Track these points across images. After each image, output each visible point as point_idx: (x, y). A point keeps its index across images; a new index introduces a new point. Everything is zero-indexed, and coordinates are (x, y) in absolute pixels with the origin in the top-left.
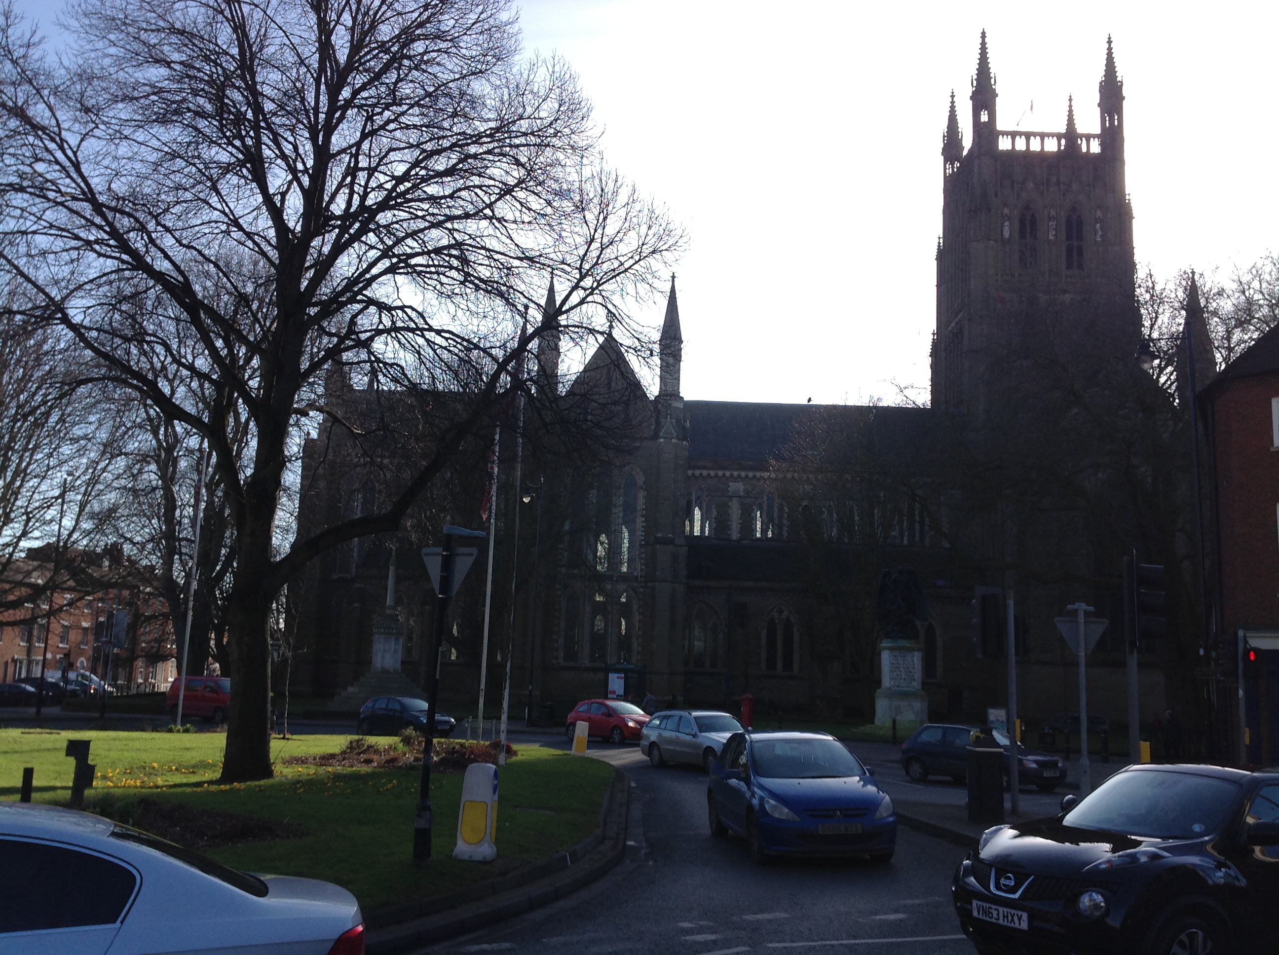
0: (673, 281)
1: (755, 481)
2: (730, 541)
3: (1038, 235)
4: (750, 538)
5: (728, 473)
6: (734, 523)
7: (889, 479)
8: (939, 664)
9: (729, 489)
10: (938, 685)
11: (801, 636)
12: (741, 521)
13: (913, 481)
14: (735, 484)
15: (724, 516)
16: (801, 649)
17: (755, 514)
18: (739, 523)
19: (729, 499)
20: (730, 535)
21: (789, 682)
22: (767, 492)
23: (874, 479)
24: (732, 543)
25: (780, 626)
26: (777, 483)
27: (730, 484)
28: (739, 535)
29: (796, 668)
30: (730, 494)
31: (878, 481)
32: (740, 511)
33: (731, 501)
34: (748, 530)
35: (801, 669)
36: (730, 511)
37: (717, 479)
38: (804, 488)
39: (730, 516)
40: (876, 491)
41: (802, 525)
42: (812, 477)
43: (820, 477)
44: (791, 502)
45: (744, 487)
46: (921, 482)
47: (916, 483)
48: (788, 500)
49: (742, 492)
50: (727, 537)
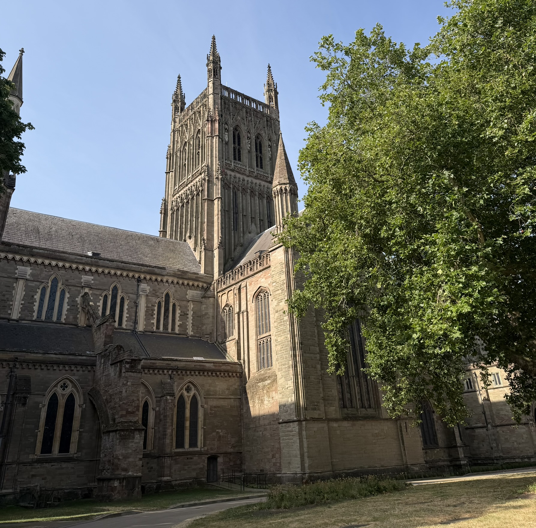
1: (42, 267)
2: (9, 320)
3: (241, 145)
4: (29, 318)
5: (18, 257)
6: (16, 303)
7: (154, 278)
8: (200, 433)
9: (16, 271)
10: (200, 453)
11: (83, 412)
12: (23, 302)
13: (170, 281)
14: (23, 267)
15: (7, 296)
16: (81, 426)
17: (37, 297)
18: (22, 304)
19: (15, 280)
20: (10, 314)
21: (64, 465)
22: (53, 277)
23: (142, 276)
24: (11, 322)
25: (62, 402)
26: (63, 272)
27: (18, 267)
28: (20, 315)
29: (73, 448)
30: (16, 276)
31: (145, 278)
32: (24, 293)
33: (16, 283)
34: (28, 311)
35: (79, 449)
36: (14, 292)
37: (6, 261)
38: (86, 278)
39: (13, 297)
40: (143, 286)
41: (80, 310)
42: (94, 269)
43: (100, 270)
44: (73, 289)
45: (31, 271)
46: (175, 281)
47: (172, 282)
48: (70, 287)
49: (29, 275)
50: (7, 316)
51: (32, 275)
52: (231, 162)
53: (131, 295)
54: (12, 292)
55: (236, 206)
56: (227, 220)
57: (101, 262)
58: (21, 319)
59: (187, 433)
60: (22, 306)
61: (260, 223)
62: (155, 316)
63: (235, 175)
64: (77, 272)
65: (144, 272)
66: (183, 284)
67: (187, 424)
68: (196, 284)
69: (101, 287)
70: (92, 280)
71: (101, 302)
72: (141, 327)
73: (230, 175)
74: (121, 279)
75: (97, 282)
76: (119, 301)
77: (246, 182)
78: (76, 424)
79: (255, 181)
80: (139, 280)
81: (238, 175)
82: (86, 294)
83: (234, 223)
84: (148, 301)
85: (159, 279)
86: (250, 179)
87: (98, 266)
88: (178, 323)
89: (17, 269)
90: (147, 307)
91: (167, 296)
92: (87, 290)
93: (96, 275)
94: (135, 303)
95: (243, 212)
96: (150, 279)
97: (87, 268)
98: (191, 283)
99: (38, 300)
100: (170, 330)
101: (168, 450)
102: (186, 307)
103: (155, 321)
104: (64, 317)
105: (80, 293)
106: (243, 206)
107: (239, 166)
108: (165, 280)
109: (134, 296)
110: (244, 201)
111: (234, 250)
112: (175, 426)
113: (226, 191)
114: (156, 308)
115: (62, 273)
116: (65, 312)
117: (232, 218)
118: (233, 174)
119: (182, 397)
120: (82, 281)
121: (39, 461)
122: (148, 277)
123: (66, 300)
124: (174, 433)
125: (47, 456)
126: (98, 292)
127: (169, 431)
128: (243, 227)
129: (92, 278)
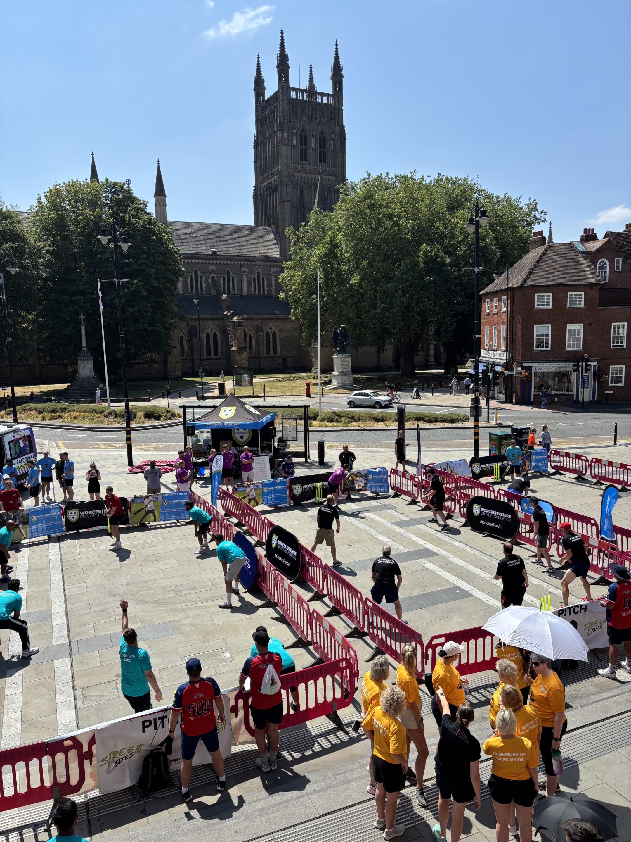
0: (158, 164)
1: (188, 264)
2: (178, 294)
3: (307, 145)
4: (187, 293)
7: (249, 263)
8: (278, 348)
10: (278, 357)
11: (221, 339)
12: (183, 285)
13: (259, 264)
16: (222, 346)
17: (189, 281)
20: (178, 292)
21: (217, 361)
22: (194, 269)
23: (242, 263)
25: (211, 336)
26: (198, 265)
28: (183, 291)
29: (220, 354)
31: (244, 264)
34: (186, 289)
35: (222, 355)
38: (211, 268)
40: (244, 269)
41: (211, 286)
42: (215, 262)
43: (218, 262)
44: (206, 275)
46: (262, 264)
47: (261, 265)
48: (204, 274)
52: (298, 164)
53: (237, 275)
55: (303, 202)
57: (218, 257)
58: (183, 293)
59: (271, 348)
60: (183, 287)
62: (253, 286)
63: (301, 176)
64: (206, 265)
65: (243, 260)
66: (267, 265)
67: (271, 344)
68: (275, 264)
69: (220, 272)
70: (215, 268)
71: (222, 280)
72: (245, 293)
73: (298, 177)
74: (231, 266)
75: (218, 269)
76: (231, 279)
77: (310, 180)
78: (219, 345)
79: (317, 177)
80: (241, 266)
81: (304, 175)
82: (213, 277)
84: (247, 278)
85: (253, 263)
86: (313, 176)
87: (216, 260)
88: (266, 289)
90: (247, 281)
91: (258, 273)
92: (213, 275)
93: (217, 265)
94: (240, 279)
96: (247, 264)
97: (211, 262)
98: (272, 264)
99: (189, 283)
100: (262, 293)
101: (262, 356)
102: (271, 279)
103: (253, 289)
104: (204, 291)
105: (210, 276)
106: (308, 200)
107: (305, 166)
108: (256, 264)
109: (239, 275)
110: (309, 196)
112: (265, 345)
113: (295, 190)
114: (252, 281)
116: (204, 288)
118: (299, 175)
119: (268, 332)
121: (206, 359)
122: (246, 263)
123: (204, 281)
124: (265, 348)
125: (210, 357)
126: (219, 275)
127: (262, 348)
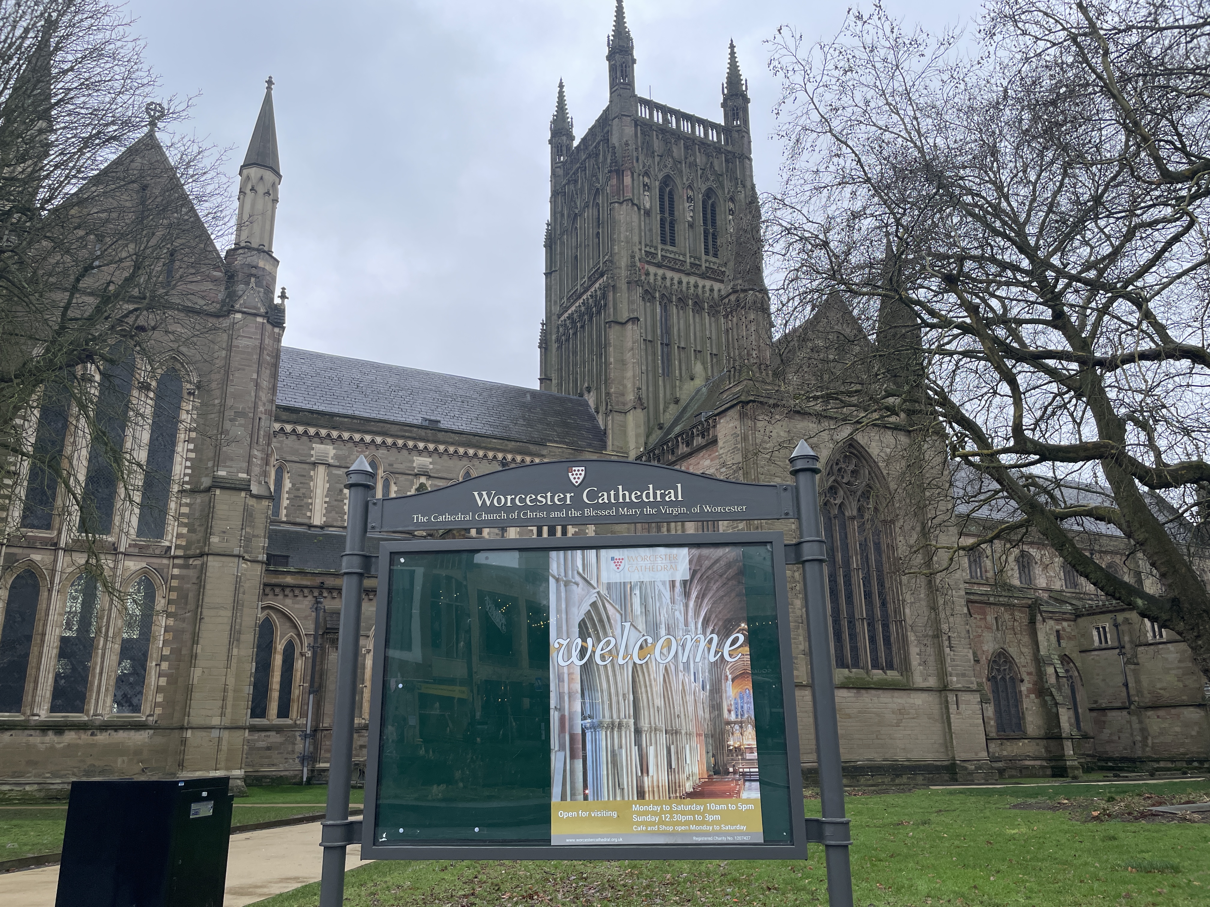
0: (269, 88)
1: (351, 445)
2: (310, 526)
3: (676, 213)
4: (339, 524)
5: (312, 431)
6: (317, 501)
7: (528, 459)
9: (312, 452)
12: (327, 499)
14: (322, 446)
15: (303, 491)
18: (325, 502)
19: (311, 467)
20: (310, 517)
23: (509, 456)
24: (313, 529)
26: (383, 451)
27: (314, 445)
28: (324, 519)
30: (313, 459)
31: (514, 460)
32: (328, 485)
33: (314, 470)
34: (337, 513)
36: (312, 484)
37: (295, 437)
38: (420, 461)
39: (312, 491)
42: (431, 447)
44: (402, 478)
45: (334, 451)
48: (397, 476)
49: (332, 458)
50: (305, 521)
51: (336, 457)
52: (656, 249)
54: (309, 484)
55: (667, 332)
56: (650, 358)
57: (440, 435)
58: (327, 525)
60: (326, 505)
61: (712, 361)
63: (664, 274)
64: (405, 452)
65: (512, 451)
69: (445, 475)
70: (431, 463)
72: (512, 537)
73: (655, 275)
74: (476, 462)
75: (438, 467)
77: (684, 285)
79: (701, 282)
80: (504, 463)
81: (669, 274)
82: (423, 486)
83: (663, 363)
85: (537, 460)
86: (692, 280)
87: (437, 442)
88: (571, 530)
89: (313, 449)
92: (423, 480)
93: (436, 456)
95: (679, 342)
96: (523, 461)
97: (421, 445)
106: (679, 329)
107: (672, 256)
110: (682, 322)
111: (664, 411)
113: (648, 304)
115: (383, 454)
117: (659, 353)
118: (660, 272)
120: (415, 465)
122: (518, 458)
126: (441, 483)
128: (680, 369)
129: (430, 460)
